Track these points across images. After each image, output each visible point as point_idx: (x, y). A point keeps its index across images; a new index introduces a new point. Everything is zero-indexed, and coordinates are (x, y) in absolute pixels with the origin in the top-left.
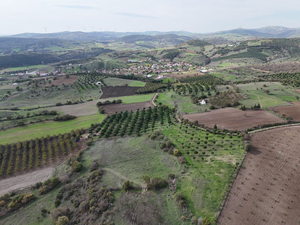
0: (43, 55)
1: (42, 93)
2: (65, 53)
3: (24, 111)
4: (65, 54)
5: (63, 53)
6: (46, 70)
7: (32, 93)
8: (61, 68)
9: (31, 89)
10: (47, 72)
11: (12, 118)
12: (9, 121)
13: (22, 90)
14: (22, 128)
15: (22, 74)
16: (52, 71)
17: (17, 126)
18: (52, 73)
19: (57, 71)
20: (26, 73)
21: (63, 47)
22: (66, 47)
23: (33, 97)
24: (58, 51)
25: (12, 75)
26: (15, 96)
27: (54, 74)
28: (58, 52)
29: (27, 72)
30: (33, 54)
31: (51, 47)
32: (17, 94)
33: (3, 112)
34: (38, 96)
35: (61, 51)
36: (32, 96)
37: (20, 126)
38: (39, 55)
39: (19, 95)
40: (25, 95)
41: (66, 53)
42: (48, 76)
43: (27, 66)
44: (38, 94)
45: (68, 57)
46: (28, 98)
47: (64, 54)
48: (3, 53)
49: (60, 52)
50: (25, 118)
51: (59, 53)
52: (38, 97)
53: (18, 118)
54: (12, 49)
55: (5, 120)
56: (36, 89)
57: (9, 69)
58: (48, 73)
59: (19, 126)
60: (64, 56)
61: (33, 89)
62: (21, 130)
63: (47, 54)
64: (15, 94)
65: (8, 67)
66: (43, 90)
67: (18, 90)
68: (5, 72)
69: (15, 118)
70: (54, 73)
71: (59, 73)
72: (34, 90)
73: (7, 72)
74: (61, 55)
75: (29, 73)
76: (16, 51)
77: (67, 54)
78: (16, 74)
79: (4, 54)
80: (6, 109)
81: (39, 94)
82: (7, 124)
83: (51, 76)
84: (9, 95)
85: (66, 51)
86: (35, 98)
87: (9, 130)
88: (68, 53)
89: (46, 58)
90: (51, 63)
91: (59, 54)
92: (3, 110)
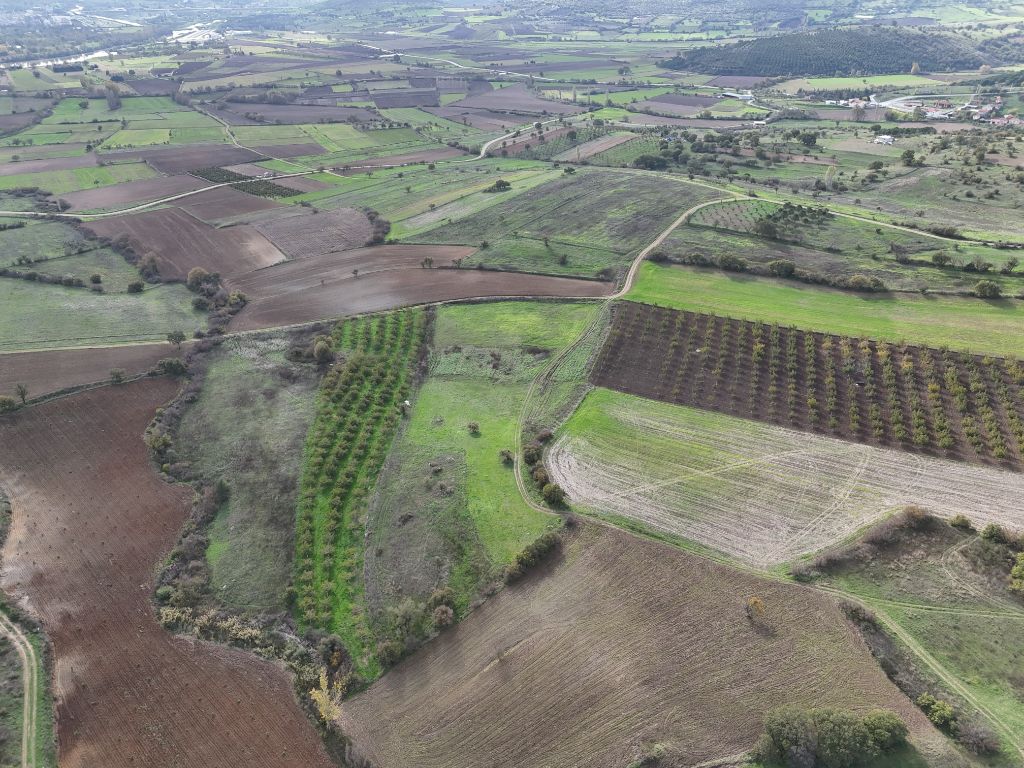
0: (924, 38)
1: (1007, 188)
2: (1006, 32)
3: (983, 248)
4: (1005, 39)
5: (996, 33)
6: (943, 98)
7: (965, 183)
8: (1002, 96)
9: (957, 165)
10: (949, 106)
11: (948, 263)
12: (937, 271)
13: (925, 166)
14: (992, 308)
15: (862, 104)
16: (967, 105)
17: (972, 295)
18: (969, 113)
19: (988, 108)
20: (869, 100)
21: (990, 10)
22: (1001, 8)
23: (971, 199)
24: (975, 25)
25: (828, 102)
26: (901, 182)
27: (975, 118)
28: (976, 30)
29: (872, 97)
30: (888, 31)
31: (940, 9)
32: (907, 175)
33: (905, 235)
34: (991, 197)
35: (986, 27)
36: (969, 195)
37: (983, 297)
38: (909, 38)
39: (913, 179)
40: (941, 187)
41: (1009, 36)
42: (953, 121)
43: (862, 75)
44: (992, 191)
45: (1015, 52)
46: (954, 198)
47: (1001, 39)
48: (775, 25)
49: (982, 27)
50: (994, 273)
51: (979, 33)
52: (992, 202)
53: (970, 269)
54: (806, 11)
55: (922, 263)
56: (979, 169)
57: (806, 80)
58: (951, 111)
59: (981, 297)
60: (999, 46)
61: (967, 169)
62: (990, 312)
63: (938, 36)
64: (899, 176)
65: (802, 74)
66: (1008, 179)
67: (909, 164)
68: (800, 91)
69: (957, 264)
70: (976, 114)
71: (999, 115)
72: (971, 171)
73: (808, 94)
74: (986, 43)
75: (883, 104)
76: (817, 19)
77: (1012, 41)
78: (842, 102)
79: (780, 26)
80: (914, 227)
81: (997, 192)
82: (931, 277)
83: (963, 122)
84: (880, 177)
85: (1006, 26)
86: (980, 203)
87: (943, 302)
88: (1016, 35)
89: (931, 49)
90: (942, 70)
91: (979, 36)
92: (902, 225)
